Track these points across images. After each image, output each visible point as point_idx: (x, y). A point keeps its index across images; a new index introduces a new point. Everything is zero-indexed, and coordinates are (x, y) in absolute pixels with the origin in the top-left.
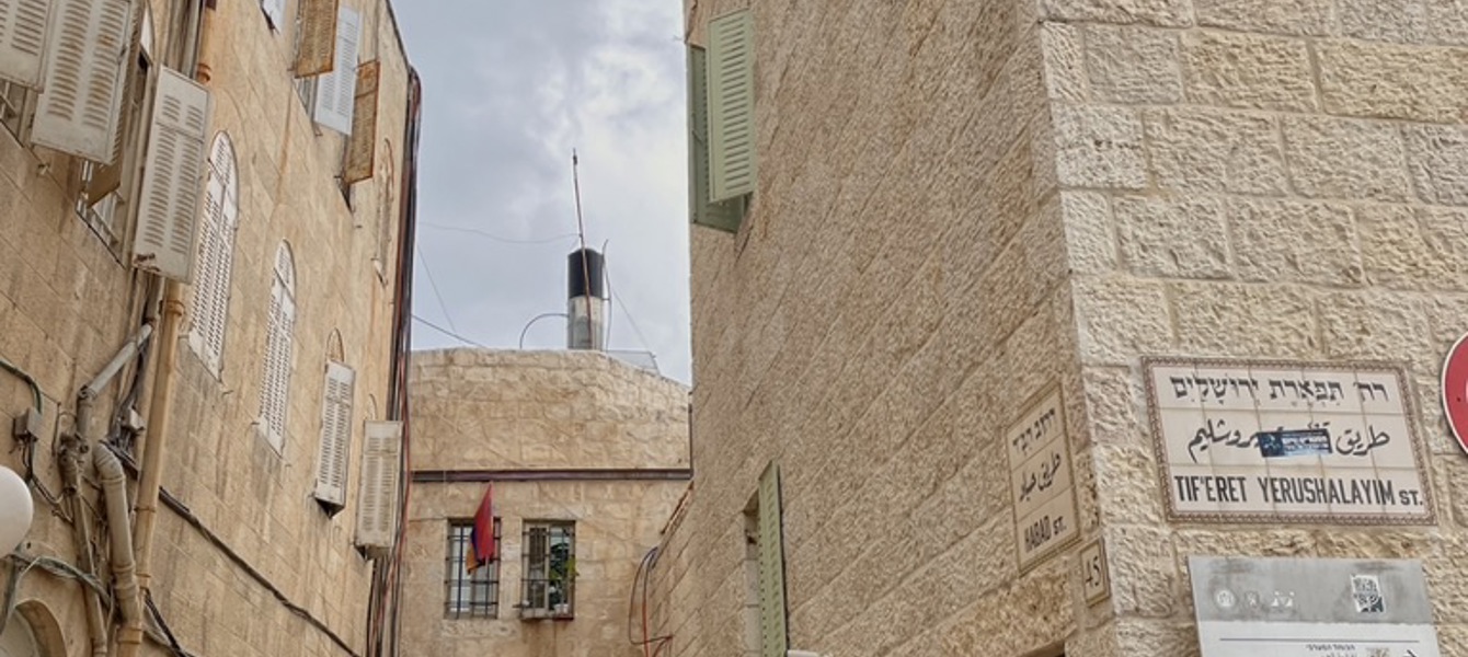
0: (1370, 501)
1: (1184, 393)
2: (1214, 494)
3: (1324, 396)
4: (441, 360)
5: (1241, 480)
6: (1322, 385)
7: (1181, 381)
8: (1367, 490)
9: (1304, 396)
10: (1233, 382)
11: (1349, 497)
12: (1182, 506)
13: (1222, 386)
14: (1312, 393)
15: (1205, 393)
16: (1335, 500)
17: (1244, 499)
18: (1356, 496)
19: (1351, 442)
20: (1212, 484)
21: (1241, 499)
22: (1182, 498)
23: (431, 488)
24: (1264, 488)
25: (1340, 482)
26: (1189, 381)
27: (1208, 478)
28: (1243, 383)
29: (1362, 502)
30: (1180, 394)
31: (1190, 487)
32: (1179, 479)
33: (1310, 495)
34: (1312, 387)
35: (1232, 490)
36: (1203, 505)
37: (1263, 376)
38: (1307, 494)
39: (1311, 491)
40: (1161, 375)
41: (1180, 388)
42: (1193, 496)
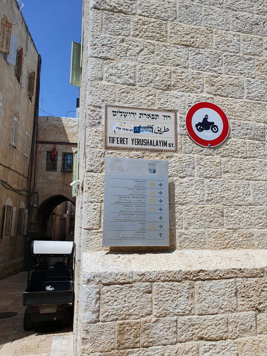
0: (160, 146)
1: (116, 115)
2: (119, 142)
3: (154, 118)
4: (46, 119)
5: (127, 139)
6: (154, 115)
7: (115, 112)
8: (160, 143)
9: (148, 118)
10: (129, 113)
13: (126, 114)
15: (121, 115)
16: (151, 145)
17: (127, 144)
18: (157, 144)
19: (158, 131)
20: (119, 139)
22: (110, 143)
23: (43, 145)
24: (133, 141)
28: (132, 113)
32: (110, 137)
34: (151, 116)
35: (124, 141)
36: (115, 144)
37: (138, 112)
38: (144, 143)
40: (110, 110)
42: (113, 142)
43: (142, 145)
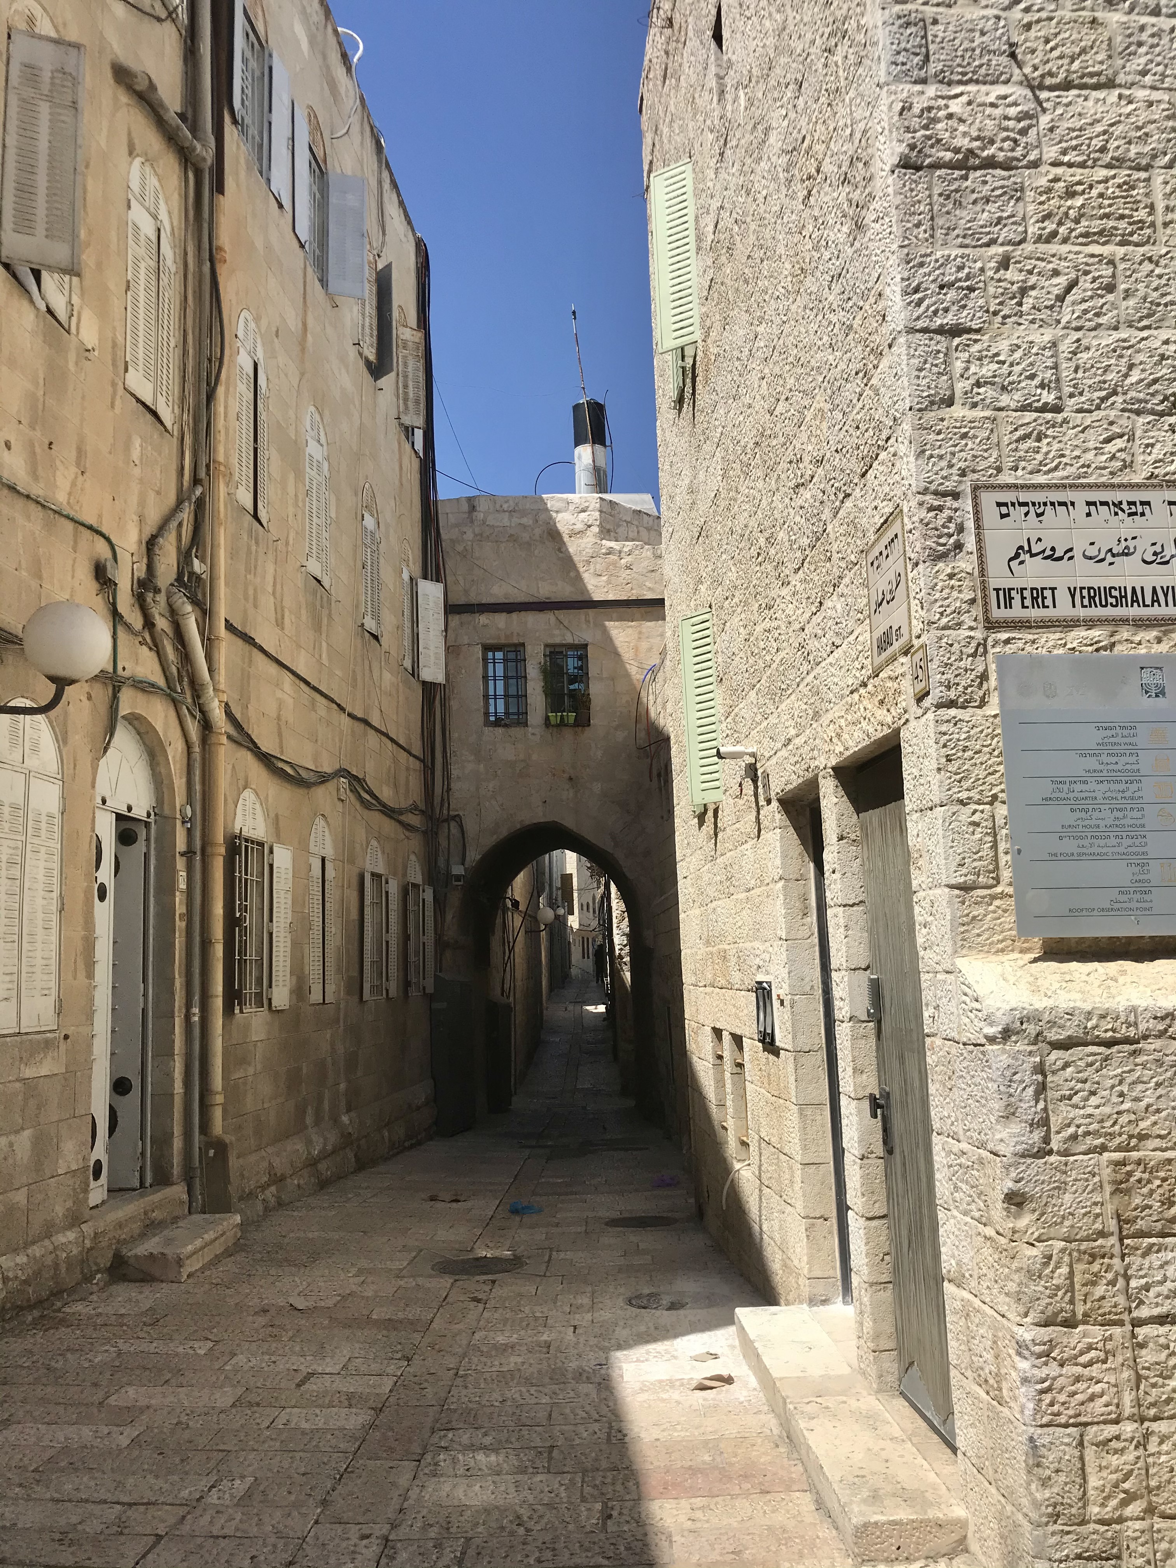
0: (1167, 605)
1: (1008, 515)
2: (1028, 602)
3: (1135, 514)
4: (465, 507)
5: (1053, 589)
6: (1134, 503)
7: (1005, 504)
8: (1166, 595)
9: (1116, 514)
10: (1052, 504)
11: (1148, 601)
12: (998, 613)
13: (1042, 508)
14: (1123, 511)
15: (1026, 514)
16: (1135, 604)
17: (1054, 606)
18: (1155, 600)
19: (1155, 554)
20: (1027, 594)
21: (1051, 605)
22: (999, 607)
23: (466, 617)
24: (1073, 596)
25: (1142, 588)
26: (1013, 504)
27: (1022, 589)
28: (1061, 504)
29: (1160, 605)
30: (1003, 516)
31: (1006, 596)
32: (997, 590)
33: (1113, 601)
34: (1125, 506)
35: (1044, 598)
36: (1016, 612)
37: (1080, 497)
38: (1110, 600)
39: (1116, 597)
40: (988, 499)
41: (1004, 510)
42: (1009, 605)
43: (1106, 606)
